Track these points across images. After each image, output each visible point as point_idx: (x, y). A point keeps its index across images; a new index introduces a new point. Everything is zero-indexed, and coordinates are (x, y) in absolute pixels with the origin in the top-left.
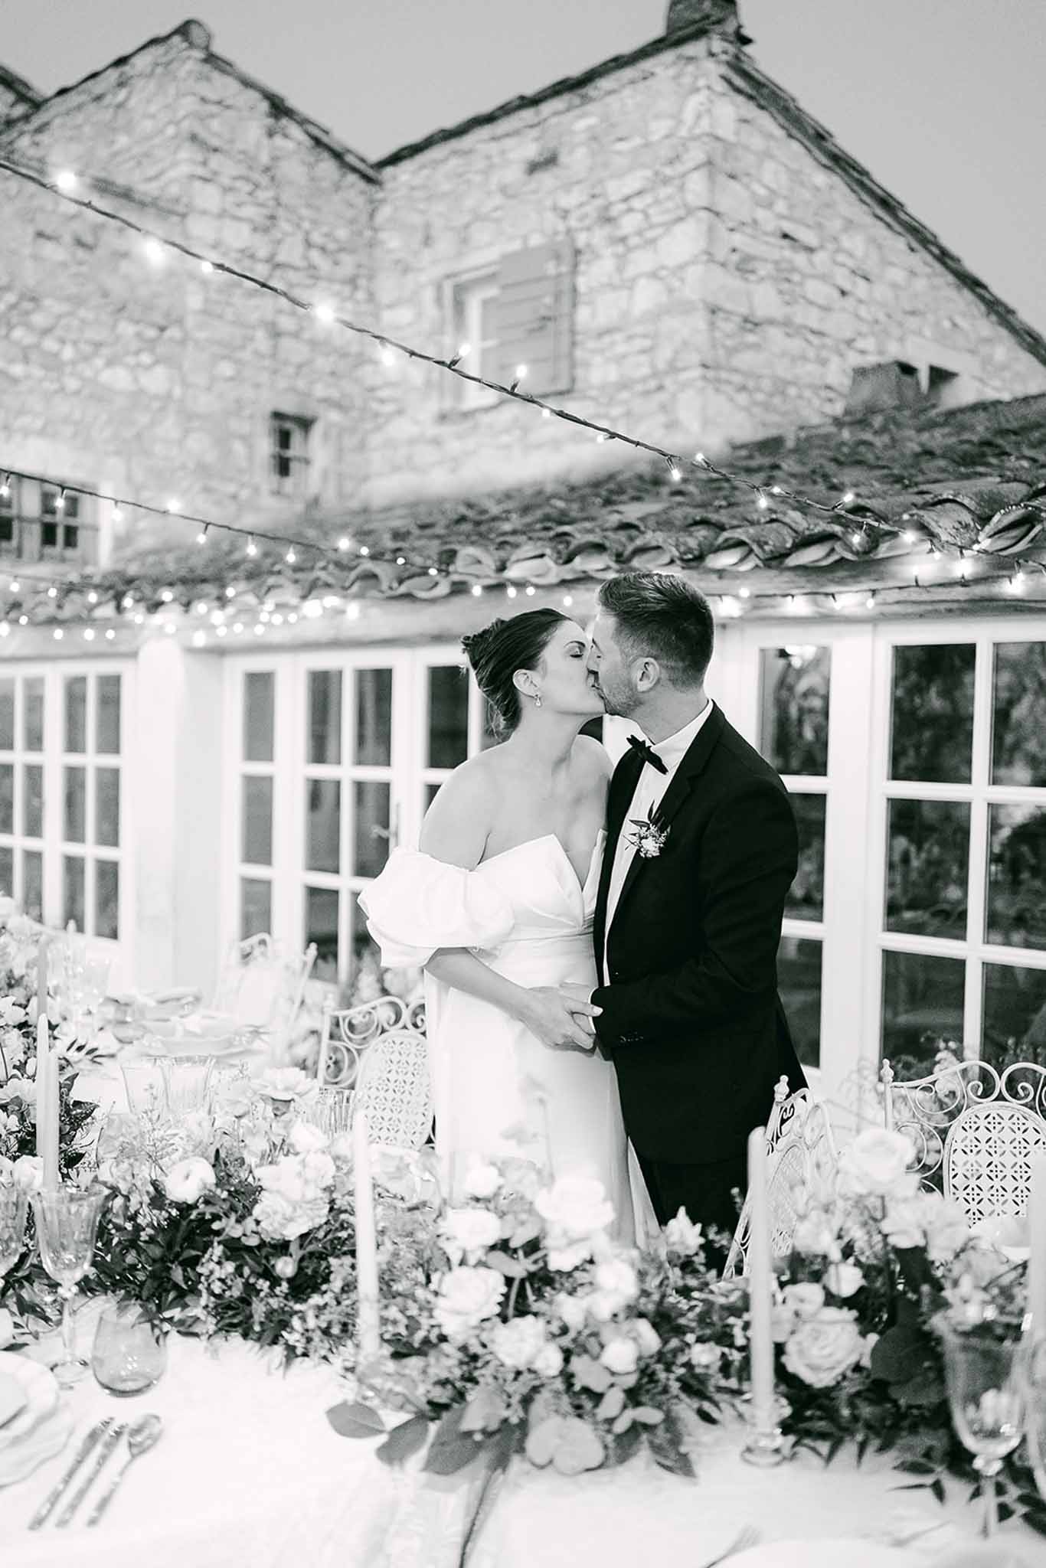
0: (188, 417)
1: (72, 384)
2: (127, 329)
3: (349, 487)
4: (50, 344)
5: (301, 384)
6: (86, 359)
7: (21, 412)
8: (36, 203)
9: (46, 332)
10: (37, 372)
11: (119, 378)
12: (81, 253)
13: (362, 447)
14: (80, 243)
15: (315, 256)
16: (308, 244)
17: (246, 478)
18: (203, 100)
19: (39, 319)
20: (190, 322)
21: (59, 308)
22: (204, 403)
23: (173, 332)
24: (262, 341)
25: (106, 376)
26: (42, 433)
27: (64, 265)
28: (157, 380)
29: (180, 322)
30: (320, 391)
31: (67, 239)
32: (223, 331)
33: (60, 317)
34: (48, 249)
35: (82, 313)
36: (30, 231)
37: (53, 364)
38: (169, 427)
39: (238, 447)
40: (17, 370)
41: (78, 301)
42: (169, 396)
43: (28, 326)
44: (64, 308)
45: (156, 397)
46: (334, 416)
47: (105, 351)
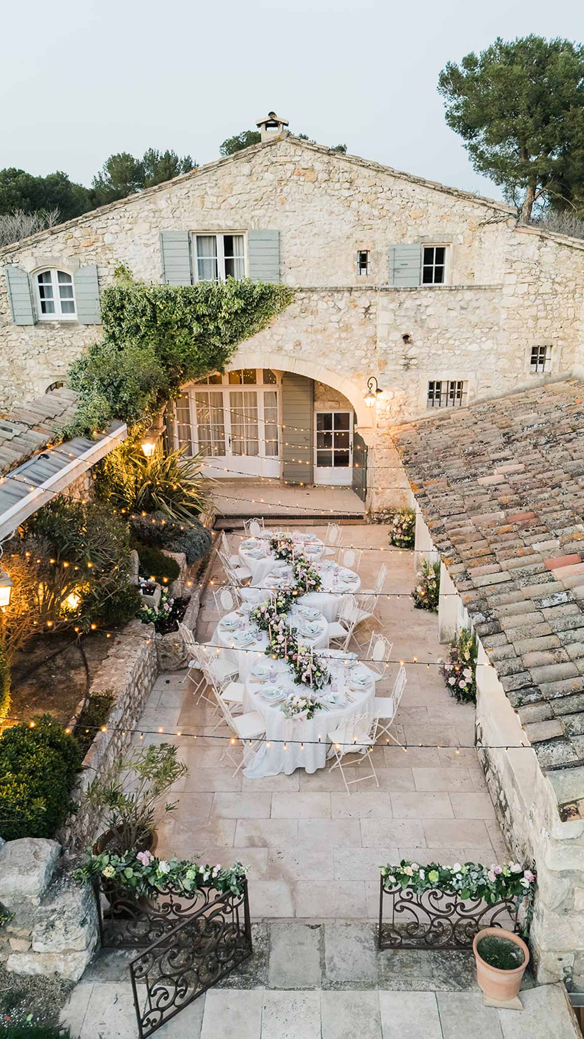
0: (499, 356)
1: (457, 352)
2: (477, 331)
3: (565, 367)
4: (451, 342)
5: (546, 335)
6: (462, 344)
7: (441, 364)
8: (448, 300)
9: (449, 338)
10: (446, 351)
11: (474, 347)
12: (463, 312)
13: (573, 351)
14: (462, 308)
15: (556, 286)
16: (553, 283)
17: (520, 371)
18: (511, 245)
19: (448, 335)
20: (501, 323)
21: (454, 330)
22: (504, 348)
23: (496, 328)
24: (531, 323)
25: (470, 348)
26: (447, 369)
27: (456, 317)
28: (488, 345)
29: (497, 324)
30: (555, 335)
31: (458, 308)
32: (514, 323)
33: (454, 333)
34: (453, 314)
35: (462, 330)
36: (446, 309)
37: (451, 348)
38: (492, 359)
39: (519, 361)
40: (440, 352)
41: (461, 327)
42: (492, 349)
43: (444, 338)
44: (456, 330)
45: (488, 350)
46: (560, 343)
47: (469, 340)
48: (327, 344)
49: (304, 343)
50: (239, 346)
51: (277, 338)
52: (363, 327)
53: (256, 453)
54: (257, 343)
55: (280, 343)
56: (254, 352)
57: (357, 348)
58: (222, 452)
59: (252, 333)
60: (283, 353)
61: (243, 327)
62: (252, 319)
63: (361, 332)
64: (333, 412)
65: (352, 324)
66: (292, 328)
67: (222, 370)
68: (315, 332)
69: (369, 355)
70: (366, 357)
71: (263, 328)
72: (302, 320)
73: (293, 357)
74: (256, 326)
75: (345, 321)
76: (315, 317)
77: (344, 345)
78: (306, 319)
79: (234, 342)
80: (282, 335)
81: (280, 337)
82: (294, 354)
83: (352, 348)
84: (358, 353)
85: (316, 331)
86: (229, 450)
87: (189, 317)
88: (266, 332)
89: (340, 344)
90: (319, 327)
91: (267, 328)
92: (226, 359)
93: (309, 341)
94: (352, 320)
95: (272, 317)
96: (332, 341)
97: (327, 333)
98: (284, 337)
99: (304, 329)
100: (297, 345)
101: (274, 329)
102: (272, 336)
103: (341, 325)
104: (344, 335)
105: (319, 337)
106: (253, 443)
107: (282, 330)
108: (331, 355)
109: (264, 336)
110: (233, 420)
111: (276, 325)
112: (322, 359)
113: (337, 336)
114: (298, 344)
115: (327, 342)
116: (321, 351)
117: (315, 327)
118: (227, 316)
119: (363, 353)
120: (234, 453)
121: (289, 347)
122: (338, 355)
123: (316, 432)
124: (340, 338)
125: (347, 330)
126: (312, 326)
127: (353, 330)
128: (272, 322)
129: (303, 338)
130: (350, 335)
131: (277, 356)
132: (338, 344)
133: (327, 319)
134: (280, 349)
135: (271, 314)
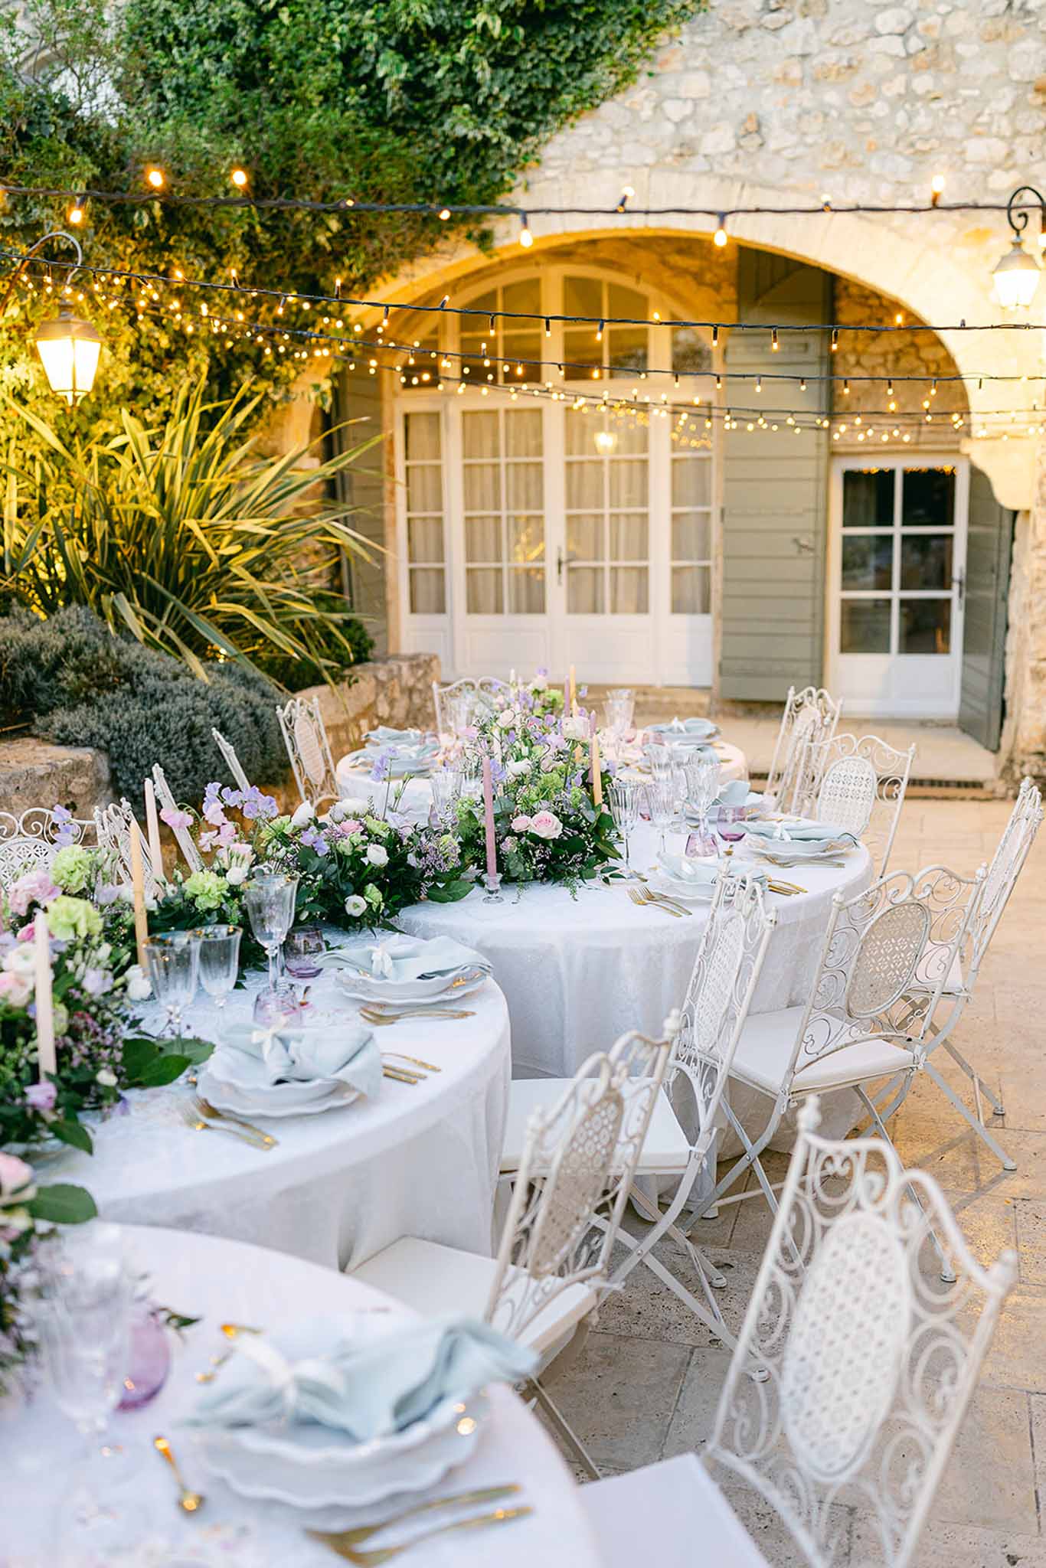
48: (858, 120)
49: (774, 122)
50: (548, 152)
51: (675, 110)
52: (1000, 44)
53: (642, 606)
54: (606, 137)
55: (690, 131)
56: (596, 167)
57: (975, 131)
58: (535, 604)
59: (590, 100)
60: (698, 164)
61: (557, 78)
62: (588, 44)
63: (990, 67)
64: (900, 465)
65: (954, 40)
66: (732, 72)
67: (484, 240)
68: (816, 81)
69: (1021, 155)
70: (1008, 162)
71: (627, 76)
72: (770, 39)
73: (732, 179)
74: (602, 73)
75: (927, 29)
76: (817, 24)
77: (923, 121)
78: (785, 33)
79: (526, 133)
80: (696, 102)
81: (688, 109)
82: (740, 169)
83: (956, 131)
84: (976, 149)
85: (818, 80)
86: (556, 593)
87: (371, 40)
88: (640, 95)
89: (910, 119)
90: (833, 56)
91: (643, 79)
92: (503, 200)
93: (793, 111)
94: (958, 24)
95: (662, 37)
96: (880, 109)
97: (859, 81)
98: (704, 107)
99: (776, 69)
100: (748, 133)
101: (667, 85)
102: (657, 107)
103: (915, 44)
104: (923, 83)
105: (831, 97)
106: (634, 574)
107: (696, 84)
108: (874, 166)
109: (634, 113)
110: (573, 498)
111: (676, 64)
112: (839, 178)
113: (898, 86)
114: (754, 128)
115: (858, 112)
116: (835, 149)
117: (815, 61)
118: (496, 27)
119: (1000, 149)
120: (574, 608)
121: (719, 140)
122: (900, 159)
123: (837, 531)
124: (909, 96)
125: (934, 64)
126: (804, 56)
127: (958, 61)
128: (661, 56)
129: (770, 103)
130: (946, 80)
131: (675, 178)
132: (901, 118)
133: (863, 28)
134: (686, 150)
135: (656, 23)
